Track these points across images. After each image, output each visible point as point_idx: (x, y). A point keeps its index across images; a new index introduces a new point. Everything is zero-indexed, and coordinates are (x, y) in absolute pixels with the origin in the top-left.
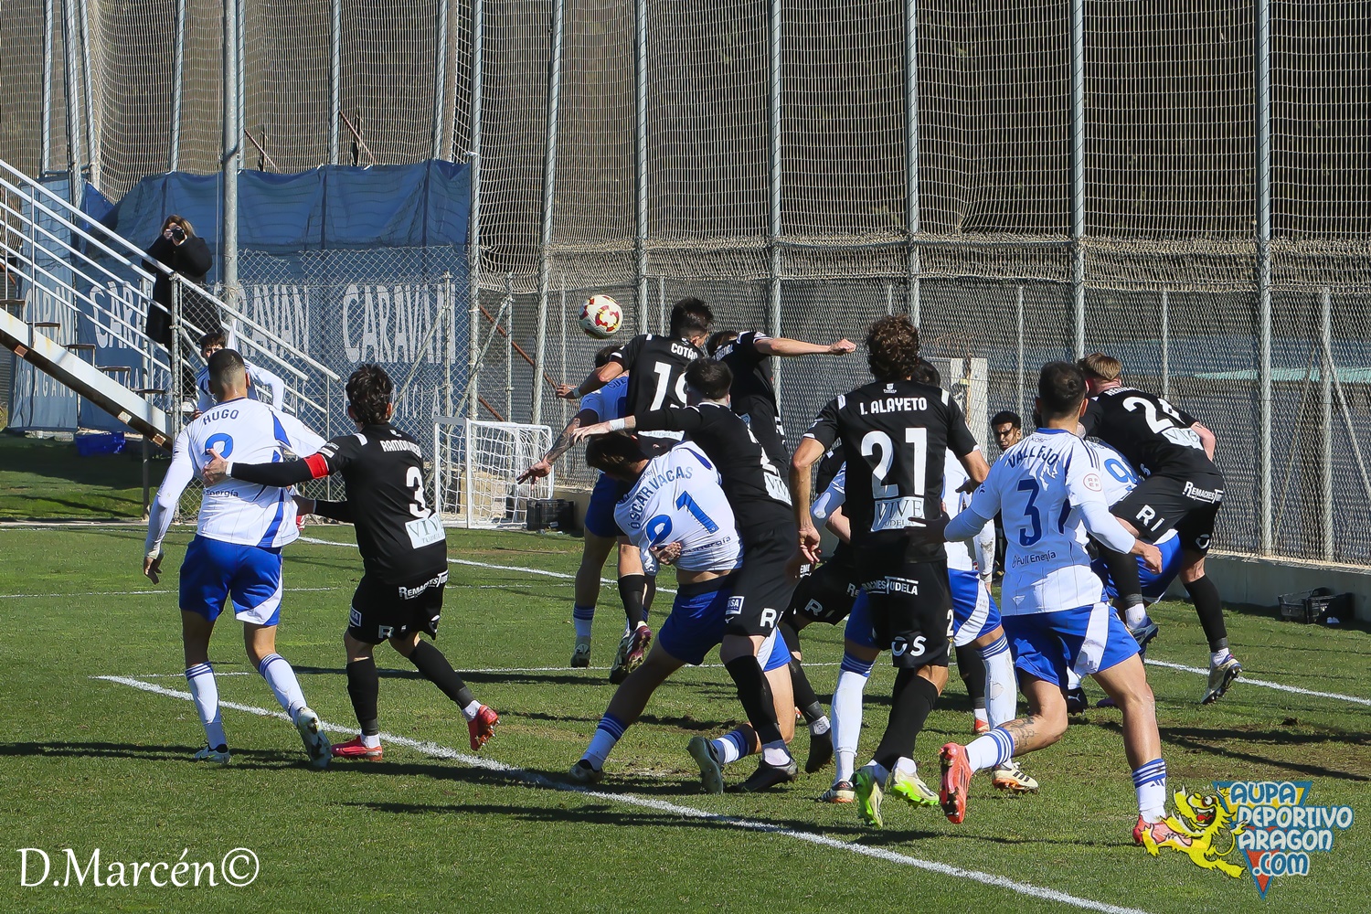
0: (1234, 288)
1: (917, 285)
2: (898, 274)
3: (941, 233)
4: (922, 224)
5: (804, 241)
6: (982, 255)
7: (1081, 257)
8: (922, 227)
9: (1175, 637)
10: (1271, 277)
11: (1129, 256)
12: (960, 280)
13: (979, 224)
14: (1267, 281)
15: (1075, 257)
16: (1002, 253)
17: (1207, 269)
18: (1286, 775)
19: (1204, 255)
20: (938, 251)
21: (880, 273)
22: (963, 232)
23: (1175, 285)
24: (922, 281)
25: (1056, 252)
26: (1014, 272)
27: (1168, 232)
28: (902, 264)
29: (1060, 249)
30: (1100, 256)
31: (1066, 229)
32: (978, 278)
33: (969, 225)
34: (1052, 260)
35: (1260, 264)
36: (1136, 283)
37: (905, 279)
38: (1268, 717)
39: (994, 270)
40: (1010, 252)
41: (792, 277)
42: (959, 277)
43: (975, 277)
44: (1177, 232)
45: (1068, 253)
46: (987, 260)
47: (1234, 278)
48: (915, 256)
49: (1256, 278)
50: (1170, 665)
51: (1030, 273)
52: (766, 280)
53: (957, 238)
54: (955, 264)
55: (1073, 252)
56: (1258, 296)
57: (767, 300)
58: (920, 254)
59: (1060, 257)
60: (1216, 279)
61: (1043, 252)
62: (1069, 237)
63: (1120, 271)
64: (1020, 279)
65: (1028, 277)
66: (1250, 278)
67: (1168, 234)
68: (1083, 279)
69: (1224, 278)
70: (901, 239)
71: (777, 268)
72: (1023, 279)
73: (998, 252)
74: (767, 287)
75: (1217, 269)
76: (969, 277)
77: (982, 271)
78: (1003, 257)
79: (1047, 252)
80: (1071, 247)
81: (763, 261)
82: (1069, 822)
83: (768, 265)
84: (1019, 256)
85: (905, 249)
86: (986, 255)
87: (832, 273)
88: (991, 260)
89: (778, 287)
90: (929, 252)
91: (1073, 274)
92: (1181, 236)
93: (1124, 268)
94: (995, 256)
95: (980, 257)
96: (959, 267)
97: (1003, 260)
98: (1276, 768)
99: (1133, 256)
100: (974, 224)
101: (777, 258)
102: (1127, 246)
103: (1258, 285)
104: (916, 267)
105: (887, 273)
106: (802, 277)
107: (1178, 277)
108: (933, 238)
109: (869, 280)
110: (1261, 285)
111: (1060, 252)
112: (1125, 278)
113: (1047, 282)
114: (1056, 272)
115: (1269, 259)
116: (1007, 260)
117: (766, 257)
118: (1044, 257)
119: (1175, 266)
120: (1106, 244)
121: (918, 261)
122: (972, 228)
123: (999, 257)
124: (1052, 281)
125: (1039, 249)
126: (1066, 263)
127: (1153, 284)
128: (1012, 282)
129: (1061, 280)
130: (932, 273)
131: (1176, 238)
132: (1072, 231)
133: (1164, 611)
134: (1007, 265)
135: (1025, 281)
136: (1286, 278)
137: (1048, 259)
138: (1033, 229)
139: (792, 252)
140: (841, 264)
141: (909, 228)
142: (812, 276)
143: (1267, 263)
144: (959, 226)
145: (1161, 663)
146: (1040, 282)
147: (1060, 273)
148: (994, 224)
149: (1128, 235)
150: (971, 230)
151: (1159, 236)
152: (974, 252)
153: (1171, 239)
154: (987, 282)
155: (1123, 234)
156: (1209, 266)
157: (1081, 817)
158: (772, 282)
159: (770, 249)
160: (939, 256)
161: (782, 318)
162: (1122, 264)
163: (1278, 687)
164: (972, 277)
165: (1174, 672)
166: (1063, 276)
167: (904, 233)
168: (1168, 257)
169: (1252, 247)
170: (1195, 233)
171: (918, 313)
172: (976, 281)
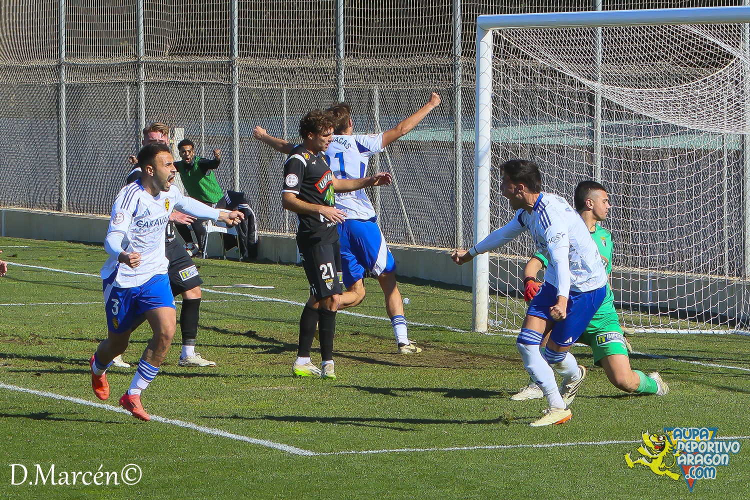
0: (323, 87)
1: (143, 86)
2: (132, 80)
3: (157, 56)
4: (146, 51)
5: (78, 61)
6: (180, 68)
7: (237, 69)
8: (146, 53)
9: (290, 286)
10: (344, 80)
11: (264, 69)
12: (168, 83)
13: (178, 51)
14: (342, 82)
15: (233, 70)
16: (192, 67)
17: (308, 76)
18: (353, 363)
19: (307, 68)
20: (155, 67)
21: (123, 80)
22: (169, 56)
23: (290, 85)
24: (146, 84)
25: (222, 67)
26: (199, 78)
27: (286, 55)
28: (135, 74)
29: (224, 65)
30: (248, 68)
31: (228, 53)
32: (178, 82)
33: (173, 51)
34: (220, 71)
35: (338, 73)
36: (268, 84)
37: (136, 83)
38: (343, 331)
39: (187, 77)
40: (196, 67)
41: (72, 82)
42: (167, 81)
43: (176, 81)
44: (291, 55)
45: (229, 67)
46: (183, 71)
47: (323, 81)
48: (142, 70)
49: (336, 82)
50: (288, 301)
51: (208, 79)
52: (57, 84)
53: (165, 59)
54: (165, 74)
55: (232, 67)
56: (338, 91)
57: (58, 96)
58: (145, 68)
59: (225, 69)
60: (313, 81)
61: (215, 67)
62: (230, 58)
63: (259, 77)
64: (202, 82)
65: (207, 81)
66: (332, 81)
67: (286, 56)
68: (238, 82)
69: (318, 81)
70: (133, 60)
71: (63, 77)
72: (204, 82)
73: (189, 67)
74: (58, 88)
75: (314, 76)
76: (173, 81)
77: (180, 78)
78: (192, 70)
79: (217, 67)
80: (231, 64)
81: (56, 73)
82: (229, 391)
83: (58, 75)
84: (201, 69)
85: (136, 66)
86: (183, 69)
87: (94, 79)
88: (185, 71)
89: (64, 88)
90: (150, 67)
91: (232, 79)
92: (293, 57)
93: (261, 76)
94: (187, 69)
95: (179, 70)
96: (167, 76)
97: (192, 71)
98: (347, 359)
99: (266, 69)
100: (175, 51)
101: (63, 71)
102: (263, 63)
103: (337, 85)
104: (143, 76)
105: (126, 79)
106: (78, 82)
107: (292, 80)
108: (152, 59)
109: (116, 83)
110: (339, 85)
111: (224, 67)
112: (262, 81)
113: (217, 84)
114: (222, 78)
115: (343, 70)
116: (194, 71)
117: (57, 71)
118: (215, 69)
119: (290, 74)
120: (251, 62)
121: (144, 72)
122: (175, 53)
123: (190, 69)
124: (220, 83)
125: (213, 65)
126: (228, 73)
127: (278, 84)
128: (198, 84)
129: (225, 83)
130: (152, 79)
131: (291, 58)
132: (232, 54)
133: (285, 271)
134: (194, 74)
135: (205, 83)
136: (353, 80)
137: (218, 71)
138: (209, 54)
139: (72, 68)
140: (100, 75)
141: (139, 54)
142: (83, 81)
143: (342, 72)
144: (167, 52)
145: (282, 301)
146: (213, 84)
147: (224, 79)
148: (187, 51)
149: (264, 56)
150: (174, 54)
151: (281, 57)
152: (176, 67)
153: (288, 59)
154: (183, 84)
155: (261, 56)
156: (309, 74)
157: (236, 388)
158: (60, 85)
159: (59, 66)
160: (156, 69)
161: (66, 106)
162: (260, 73)
163: (349, 313)
164: (174, 81)
165: (290, 306)
166: (227, 80)
167: (135, 56)
168: (286, 69)
169: (334, 63)
170: (302, 55)
171: (144, 102)
172: (177, 83)
